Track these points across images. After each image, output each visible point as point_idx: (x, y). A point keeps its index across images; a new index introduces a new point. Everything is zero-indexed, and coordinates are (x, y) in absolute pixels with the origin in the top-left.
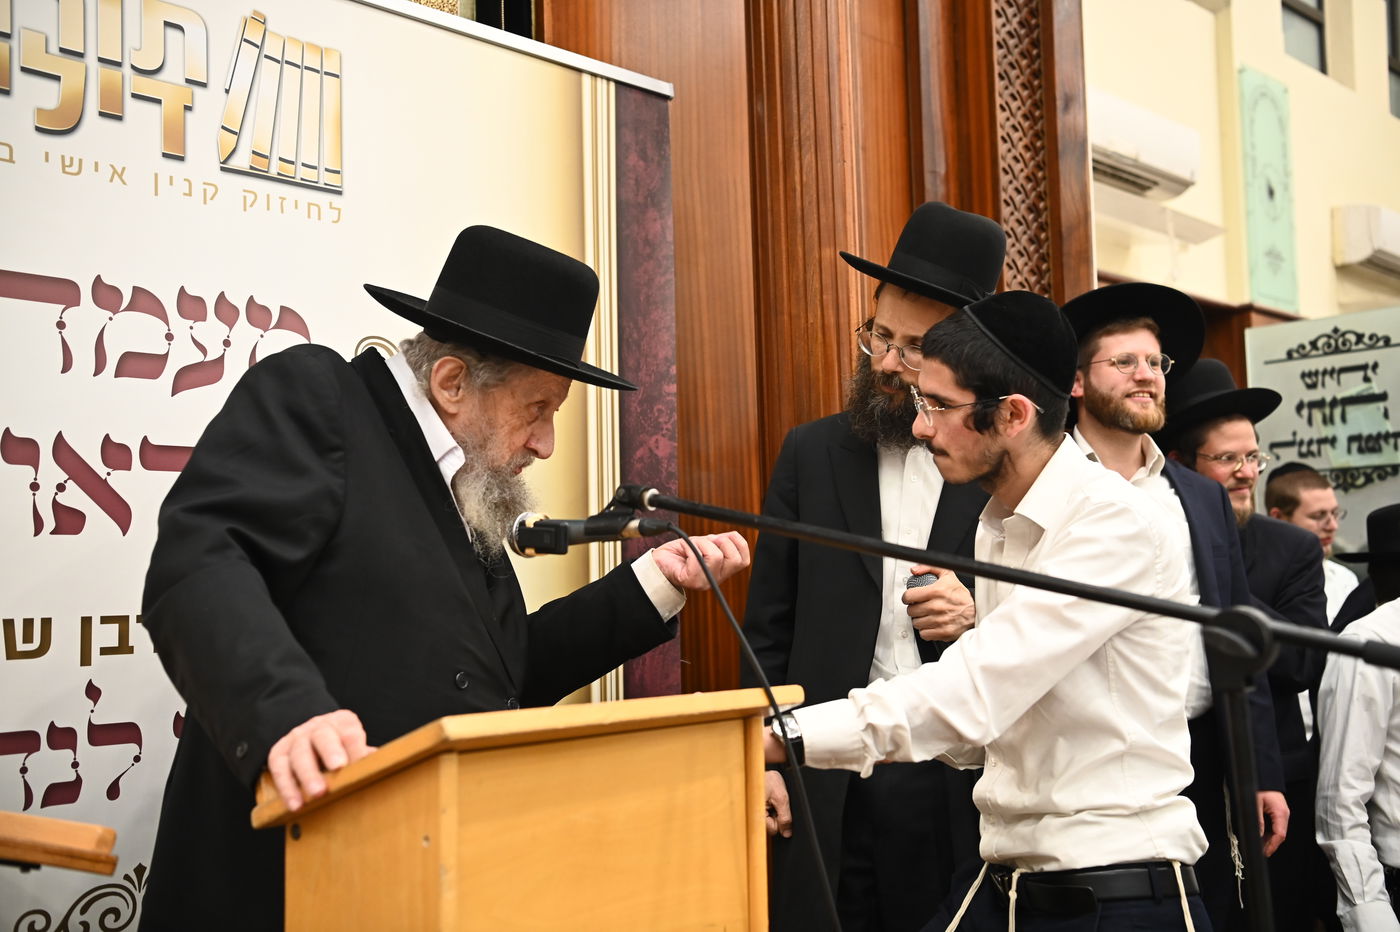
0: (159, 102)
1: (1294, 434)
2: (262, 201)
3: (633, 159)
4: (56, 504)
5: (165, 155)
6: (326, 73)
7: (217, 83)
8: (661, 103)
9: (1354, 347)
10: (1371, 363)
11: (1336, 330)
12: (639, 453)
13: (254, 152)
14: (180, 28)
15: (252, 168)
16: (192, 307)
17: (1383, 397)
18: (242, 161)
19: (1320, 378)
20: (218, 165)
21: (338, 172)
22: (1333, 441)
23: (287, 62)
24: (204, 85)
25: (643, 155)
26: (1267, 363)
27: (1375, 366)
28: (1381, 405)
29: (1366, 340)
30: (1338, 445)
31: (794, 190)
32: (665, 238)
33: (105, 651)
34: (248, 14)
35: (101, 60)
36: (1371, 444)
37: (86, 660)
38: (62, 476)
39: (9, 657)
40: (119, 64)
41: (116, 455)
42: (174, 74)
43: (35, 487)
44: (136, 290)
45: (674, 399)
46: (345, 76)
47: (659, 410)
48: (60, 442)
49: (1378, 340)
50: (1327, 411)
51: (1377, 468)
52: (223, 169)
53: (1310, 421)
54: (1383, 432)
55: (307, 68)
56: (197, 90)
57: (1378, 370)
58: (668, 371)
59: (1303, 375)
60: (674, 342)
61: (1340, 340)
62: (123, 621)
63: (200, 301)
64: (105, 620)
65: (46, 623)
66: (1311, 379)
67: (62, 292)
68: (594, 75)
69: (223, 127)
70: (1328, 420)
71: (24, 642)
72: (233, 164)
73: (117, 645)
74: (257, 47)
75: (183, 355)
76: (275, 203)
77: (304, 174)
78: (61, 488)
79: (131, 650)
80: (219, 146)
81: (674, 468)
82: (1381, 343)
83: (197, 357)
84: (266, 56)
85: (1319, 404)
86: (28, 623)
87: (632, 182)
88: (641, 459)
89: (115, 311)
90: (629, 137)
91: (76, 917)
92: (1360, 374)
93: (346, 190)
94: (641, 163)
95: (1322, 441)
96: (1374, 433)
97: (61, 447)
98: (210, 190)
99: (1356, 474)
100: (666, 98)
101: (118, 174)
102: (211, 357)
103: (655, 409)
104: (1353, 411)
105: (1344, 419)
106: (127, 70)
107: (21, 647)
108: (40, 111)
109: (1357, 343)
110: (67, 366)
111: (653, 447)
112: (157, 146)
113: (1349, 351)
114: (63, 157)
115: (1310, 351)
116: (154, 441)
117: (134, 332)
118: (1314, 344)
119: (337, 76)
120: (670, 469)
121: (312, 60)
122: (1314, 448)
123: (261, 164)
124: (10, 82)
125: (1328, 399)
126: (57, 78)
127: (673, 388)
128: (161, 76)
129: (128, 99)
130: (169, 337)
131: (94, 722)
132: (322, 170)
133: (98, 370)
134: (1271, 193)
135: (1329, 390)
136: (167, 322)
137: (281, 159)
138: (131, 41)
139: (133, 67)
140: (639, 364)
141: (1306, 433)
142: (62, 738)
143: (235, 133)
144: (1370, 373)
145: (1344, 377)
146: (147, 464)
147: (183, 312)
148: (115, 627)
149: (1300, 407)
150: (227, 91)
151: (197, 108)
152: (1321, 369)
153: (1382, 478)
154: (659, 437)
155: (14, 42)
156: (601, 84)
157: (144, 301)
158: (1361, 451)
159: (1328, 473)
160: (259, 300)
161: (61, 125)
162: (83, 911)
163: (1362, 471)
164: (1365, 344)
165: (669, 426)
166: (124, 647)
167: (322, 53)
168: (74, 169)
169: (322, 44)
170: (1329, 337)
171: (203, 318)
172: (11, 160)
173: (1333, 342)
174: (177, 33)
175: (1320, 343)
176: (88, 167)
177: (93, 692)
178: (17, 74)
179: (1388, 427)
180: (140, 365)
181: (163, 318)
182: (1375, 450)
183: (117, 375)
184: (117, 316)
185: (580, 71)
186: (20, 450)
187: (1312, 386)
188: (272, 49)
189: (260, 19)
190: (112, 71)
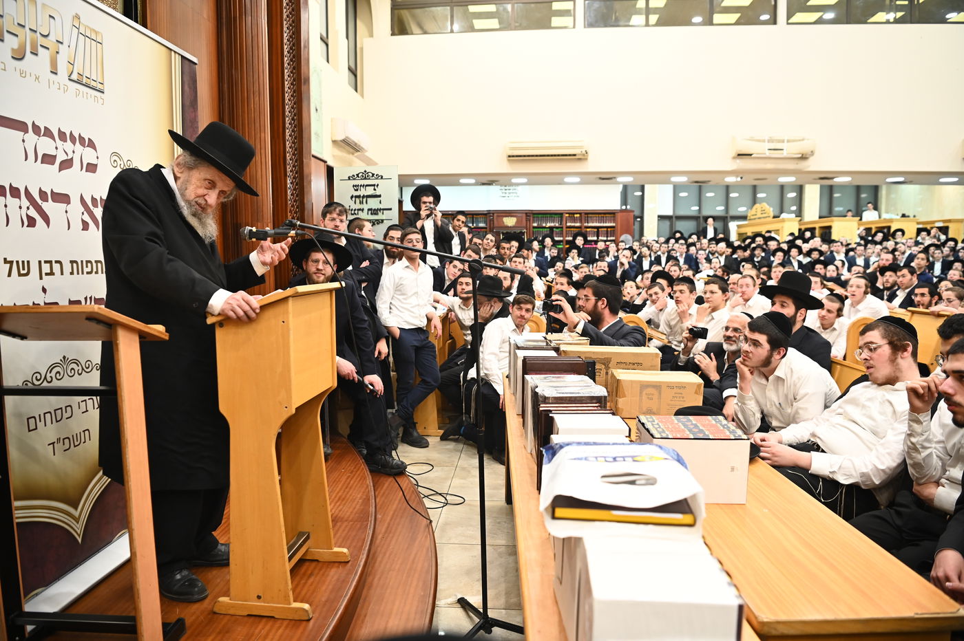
0: (48, 49)
2: (81, 93)
3: (186, 87)
4: (27, 215)
5: (51, 72)
6: (98, 42)
8: (194, 66)
9: (371, 178)
10: (376, 184)
11: (365, 171)
13: (78, 73)
14: (53, 18)
15: (77, 80)
16: (62, 136)
17: (380, 196)
18: (74, 77)
19: (359, 187)
20: (67, 78)
21: (102, 84)
22: (363, 210)
23: (87, 36)
24: (62, 43)
25: (189, 87)
26: (341, 180)
27: (378, 185)
28: (379, 199)
30: (366, 211)
32: (196, 120)
33: (47, 274)
34: (74, 14)
35: (30, 29)
36: (375, 212)
37: (41, 278)
38: (28, 204)
39: (19, 276)
40: (36, 32)
41: (43, 195)
42: (52, 38)
43: (20, 207)
44: (45, 128)
48: (26, 189)
50: (361, 199)
51: (376, 220)
52: (69, 79)
53: (355, 203)
54: (379, 208)
55: (92, 39)
56: (60, 45)
57: (378, 187)
59: (354, 186)
61: (367, 175)
62: (50, 262)
63: (65, 134)
64: (46, 262)
65: (28, 262)
66: (356, 187)
67: (20, 126)
68: (175, 52)
69: (69, 62)
70: (361, 203)
71: (23, 270)
72: (72, 77)
73: (49, 272)
74: (78, 29)
75: (61, 157)
76: (85, 94)
77: (93, 84)
78: (28, 208)
79: (53, 274)
80: (68, 68)
82: (379, 177)
83: (65, 158)
84: (80, 33)
85: (356, 197)
86: (23, 262)
87: (186, 97)
89: (39, 137)
90: (185, 78)
91: (48, 375)
92: (373, 188)
93: (105, 91)
95: (359, 210)
96: (376, 208)
97: (28, 194)
98: (66, 88)
100: (196, 64)
101: (37, 78)
102: (69, 158)
104: (370, 200)
105: (366, 203)
106: (38, 34)
107: (22, 272)
108: (13, 49)
110: (26, 159)
112: (48, 69)
113: (369, 179)
114: (20, 70)
115: (356, 177)
116: (55, 191)
117: (46, 145)
118: (358, 175)
119: (101, 44)
121: (94, 36)
122: (356, 212)
123: (80, 78)
124: (3, 36)
125: (362, 195)
126: (18, 36)
128: (50, 38)
129: (39, 48)
130: (56, 148)
131: (46, 302)
132: (98, 82)
133: (36, 161)
134: (317, 110)
135: (362, 192)
137: (86, 77)
138: (39, 22)
139: (40, 33)
141: (354, 207)
143: (72, 64)
144: (376, 187)
145: (367, 188)
146: (54, 201)
147: (60, 138)
148: (49, 264)
149: (352, 197)
150: (69, 47)
151: (60, 52)
152: (359, 184)
153: (378, 224)
155: (4, 20)
156: (177, 55)
157: (48, 133)
158: (372, 214)
160: (82, 135)
161: (19, 56)
162: (50, 373)
164: (374, 177)
166: (51, 273)
167: (96, 33)
168: (23, 75)
169: (97, 30)
170: (363, 173)
171: (65, 141)
172: (5, 70)
173: (364, 175)
174: (53, 20)
175: (360, 175)
176: (28, 74)
177: (44, 290)
178: (5, 33)
179: (382, 207)
180: (48, 159)
181: (54, 140)
182: (376, 214)
183: (42, 163)
184: (40, 138)
185: (171, 50)
186: (15, 192)
187: (357, 190)
188: (82, 30)
189: (77, 17)
190: (33, 34)
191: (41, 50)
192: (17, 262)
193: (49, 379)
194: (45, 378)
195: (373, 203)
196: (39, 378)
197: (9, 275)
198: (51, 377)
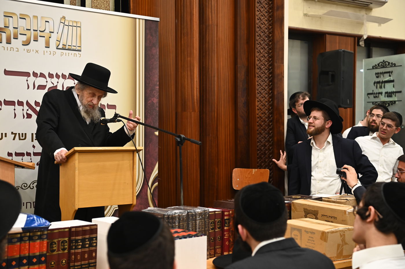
0: (44, 37)
1: (373, 91)
2: (64, 54)
3: (149, 36)
4: (27, 113)
5: (46, 47)
6: (78, 27)
7: (55, 32)
8: (156, 23)
9: (388, 66)
10: (391, 71)
11: (384, 61)
12: (149, 102)
13: (63, 45)
14: (48, 22)
15: (62, 48)
16: (51, 76)
17: (393, 81)
18: (60, 47)
19: (379, 75)
20: (56, 48)
21: (80, 47)
22: (381, 93)
23: (70, 26)
24: (53, 32)
25: (152, 35)
26: (368, 69)
27: (392, 72)
28: (393, 83)
29: (390, 64)
30: (383, 95)
31: (182, 45)
32: (157, 53)
34: (62, 17)
35: (34, 30)
36: (390, 95)
37: (32, 141)
38: (28, 108)
39: (19, 140)
40: (37, 31)
41: (37, 103)
42: (47, 31)
43: (23, 110)
44: (41, 73)
45: (158, 90)
46: (82, 27)
47: (155, 92)
48: (27, 102)
49: (393, 64)
50: (381, 84)
51: (391, 102)
52: (57, 49)
53: (377, 88)
54: (393, 91)
55: (74, 26)
56: (52, 34)
57: (392, 73)
58: (157, 83)
59: (376, 74)
60: (158, 77)
61: (385, 64)
63: (53, 75)
65: (26, 134)
66: (378, 75)
67: (27, 74)
68: (139, 19)
69: (57, 40)
70: (381, 87)
71: (22, 137)
72: (59, 47)
74: (63, 23)
75: (49, 85)
76: (67, 54)
77: (73, 48)
78: (28, 110)
80: (56, 44)
81: (158, 105)
82: (393, 66)
83: (52, 85)
84: (65, 25)
85: (378, 82)
86: (22, 134)
87: (149, 42)
88: (150, 103)
89: (37, 77)
90: (148, 32)
91: (31, 185)
92: (388, 74)
93: (82, 50)
94: (151, 37)
95: (379, 93)
96: (391, 91)
97: (28, 103)
98: (54, 53)
99: (386, 103)
100: (158, 21)
101: (37, 51)
102: (55, 85)
103: (153, 92)
104: (387, 85)
105: (384, 87)
106: (38, 31)
107: (21, 138)
108: (23, 41)
109: (388, 65)
110: (28, 88)
111: (153, 101)
112: (44, 45)
113: (386, 67)
114: (27, 49)
115: (378, 67)
117: (40, 81)
118: (378, 64)
119: (80, 27)
120: (157, 105)
121: (75, 24)
122: (377, 95)
123: (64, 47)
124: (18, 37)
125: (381, 81)
126: (26, 35)
127: (158, 87)
128: (45, 32)
130: (47, 82)
131: (34, 152)
132: (77, 46)
133: (34, 89)
135: (381, 79)
136: (46, 79)
137: (68, 45)
138: (39, 26)
139: (40, 31)
140: (150, 82)
141: (376, 91)
142: (29, 154)
143: (59, 41)
144: (391, 74)
145: (385, 75)
147: (49, 77)
149: (375, 83)
150: (58, 33)
151: (52, 37)
152: (380, 72)
153: (392, 104)
154: (154, 98)
155: (18, 29)
156: (141, 21)
157: (42, 75)
158: (388, 96)
159: (380, 103)
160: (64, 74)
161: (26, 43)
162: (33, 184)
163: (387, 102)
164: (390, 65)
165: (157, 96)
167: (77, 22)
168: (29, 51)
169: (77, 21)
170: (382, 63)
171: (53, 78)
172: (18, 51)
173: (383, 64)
174: (48, 23)
175: (380, 65)
176: (32, 51)
177: (34, 147)
178: (19, 35)
179: (394, 90)
180: (41, 87)
181: (46, 78)
182: (391, 96)
183: (37, 89)
184: (37, 79)
185: (136, 18)
186: (20, 103)
187: (377, 77)
188: (66, 23)
189: (64, 18)
190: (36, 32)
191: (39, 38)
192: (19, 134)
193: (32, 187)
194: (30, 186)
195: (389, 88)
196: (26, 185)
197: (14, 139)
198: (33, 187)
